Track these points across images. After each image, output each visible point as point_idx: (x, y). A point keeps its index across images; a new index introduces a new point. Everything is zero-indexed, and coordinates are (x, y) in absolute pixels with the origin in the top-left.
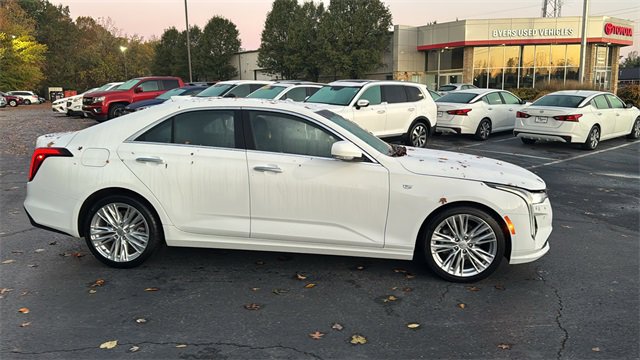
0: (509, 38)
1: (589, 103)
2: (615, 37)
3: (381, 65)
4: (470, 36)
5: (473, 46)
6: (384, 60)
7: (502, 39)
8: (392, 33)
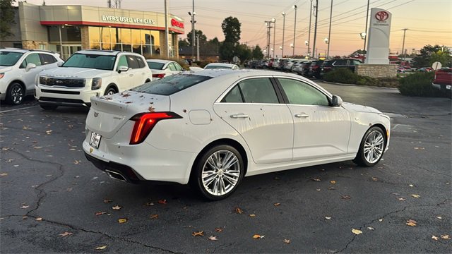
0: (113, 22)
1: (167, 68)
2: (177, 28)
3: (9, 34)
4: (85, 18)
5: (87, 26)
6: (13, 30)
7: (109, 22)
8: (17, 8)
